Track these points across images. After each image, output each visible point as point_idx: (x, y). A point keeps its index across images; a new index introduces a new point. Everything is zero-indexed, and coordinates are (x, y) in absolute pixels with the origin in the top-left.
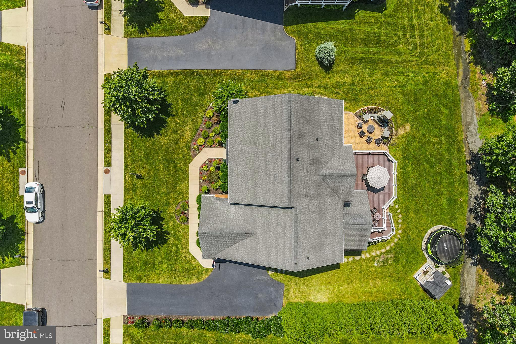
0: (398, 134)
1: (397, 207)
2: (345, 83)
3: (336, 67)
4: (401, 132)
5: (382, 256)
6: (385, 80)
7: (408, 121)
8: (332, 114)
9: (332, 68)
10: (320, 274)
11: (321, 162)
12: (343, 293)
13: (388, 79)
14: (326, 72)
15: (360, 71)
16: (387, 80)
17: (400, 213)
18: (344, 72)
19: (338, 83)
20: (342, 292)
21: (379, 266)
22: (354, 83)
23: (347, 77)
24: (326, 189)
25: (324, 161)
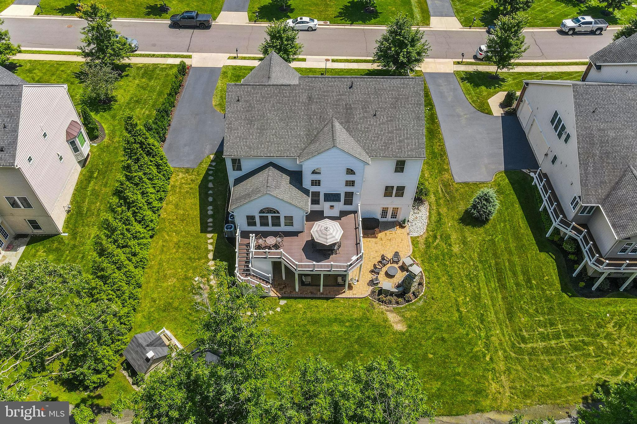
0: (388, 313)
1: (278, 309)
2: (450, 245)
3: (468, 230)
4: (392, 317)
5: (207, 286)
6: (465, 296)
7: (410, 327)
8: (407, 138)
9: (467, 225)
10: (199, 208)
11: (348, 122)
12: (166, 236)
13: (468, 300)
14: (460, 219)
15: (472, 264)
16: (465, 299)
17: (268, 314)
18: (464, 242)
19: (448, 237)
20: (168, 235)
21: (194, 283)
22: (452, 256)
23: (460, 246)
24: (317, 128)
25: (348, 127)
